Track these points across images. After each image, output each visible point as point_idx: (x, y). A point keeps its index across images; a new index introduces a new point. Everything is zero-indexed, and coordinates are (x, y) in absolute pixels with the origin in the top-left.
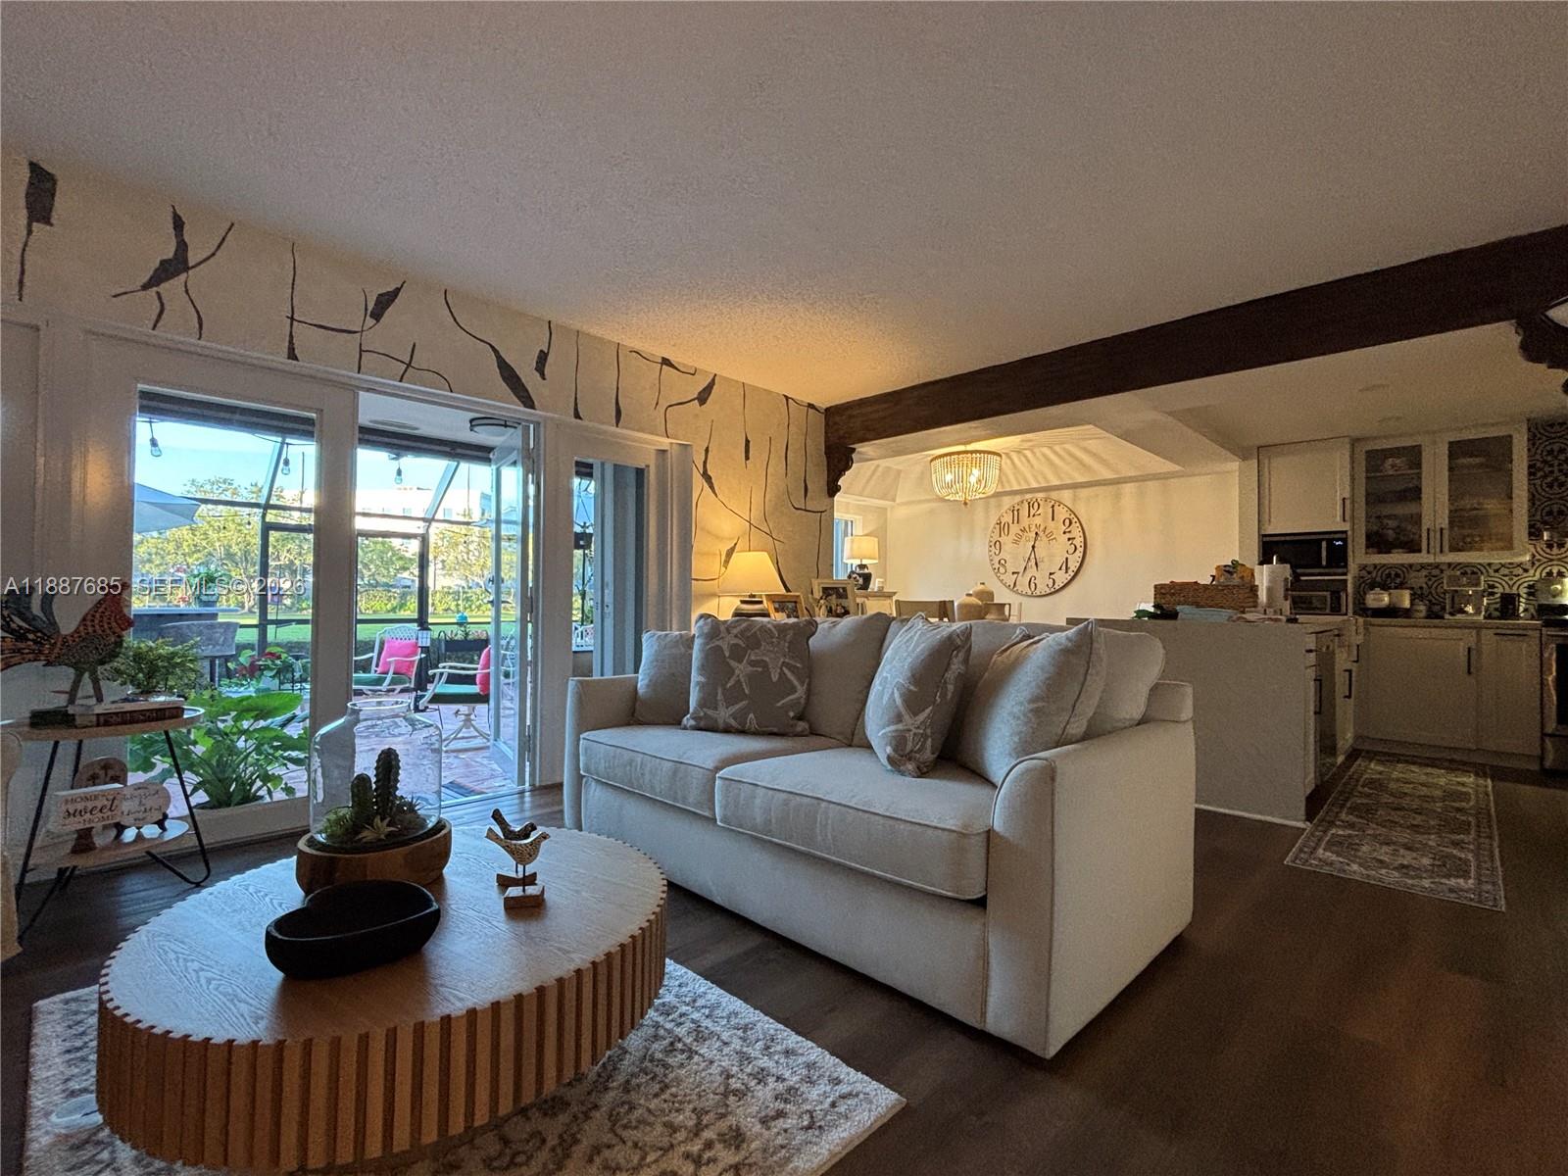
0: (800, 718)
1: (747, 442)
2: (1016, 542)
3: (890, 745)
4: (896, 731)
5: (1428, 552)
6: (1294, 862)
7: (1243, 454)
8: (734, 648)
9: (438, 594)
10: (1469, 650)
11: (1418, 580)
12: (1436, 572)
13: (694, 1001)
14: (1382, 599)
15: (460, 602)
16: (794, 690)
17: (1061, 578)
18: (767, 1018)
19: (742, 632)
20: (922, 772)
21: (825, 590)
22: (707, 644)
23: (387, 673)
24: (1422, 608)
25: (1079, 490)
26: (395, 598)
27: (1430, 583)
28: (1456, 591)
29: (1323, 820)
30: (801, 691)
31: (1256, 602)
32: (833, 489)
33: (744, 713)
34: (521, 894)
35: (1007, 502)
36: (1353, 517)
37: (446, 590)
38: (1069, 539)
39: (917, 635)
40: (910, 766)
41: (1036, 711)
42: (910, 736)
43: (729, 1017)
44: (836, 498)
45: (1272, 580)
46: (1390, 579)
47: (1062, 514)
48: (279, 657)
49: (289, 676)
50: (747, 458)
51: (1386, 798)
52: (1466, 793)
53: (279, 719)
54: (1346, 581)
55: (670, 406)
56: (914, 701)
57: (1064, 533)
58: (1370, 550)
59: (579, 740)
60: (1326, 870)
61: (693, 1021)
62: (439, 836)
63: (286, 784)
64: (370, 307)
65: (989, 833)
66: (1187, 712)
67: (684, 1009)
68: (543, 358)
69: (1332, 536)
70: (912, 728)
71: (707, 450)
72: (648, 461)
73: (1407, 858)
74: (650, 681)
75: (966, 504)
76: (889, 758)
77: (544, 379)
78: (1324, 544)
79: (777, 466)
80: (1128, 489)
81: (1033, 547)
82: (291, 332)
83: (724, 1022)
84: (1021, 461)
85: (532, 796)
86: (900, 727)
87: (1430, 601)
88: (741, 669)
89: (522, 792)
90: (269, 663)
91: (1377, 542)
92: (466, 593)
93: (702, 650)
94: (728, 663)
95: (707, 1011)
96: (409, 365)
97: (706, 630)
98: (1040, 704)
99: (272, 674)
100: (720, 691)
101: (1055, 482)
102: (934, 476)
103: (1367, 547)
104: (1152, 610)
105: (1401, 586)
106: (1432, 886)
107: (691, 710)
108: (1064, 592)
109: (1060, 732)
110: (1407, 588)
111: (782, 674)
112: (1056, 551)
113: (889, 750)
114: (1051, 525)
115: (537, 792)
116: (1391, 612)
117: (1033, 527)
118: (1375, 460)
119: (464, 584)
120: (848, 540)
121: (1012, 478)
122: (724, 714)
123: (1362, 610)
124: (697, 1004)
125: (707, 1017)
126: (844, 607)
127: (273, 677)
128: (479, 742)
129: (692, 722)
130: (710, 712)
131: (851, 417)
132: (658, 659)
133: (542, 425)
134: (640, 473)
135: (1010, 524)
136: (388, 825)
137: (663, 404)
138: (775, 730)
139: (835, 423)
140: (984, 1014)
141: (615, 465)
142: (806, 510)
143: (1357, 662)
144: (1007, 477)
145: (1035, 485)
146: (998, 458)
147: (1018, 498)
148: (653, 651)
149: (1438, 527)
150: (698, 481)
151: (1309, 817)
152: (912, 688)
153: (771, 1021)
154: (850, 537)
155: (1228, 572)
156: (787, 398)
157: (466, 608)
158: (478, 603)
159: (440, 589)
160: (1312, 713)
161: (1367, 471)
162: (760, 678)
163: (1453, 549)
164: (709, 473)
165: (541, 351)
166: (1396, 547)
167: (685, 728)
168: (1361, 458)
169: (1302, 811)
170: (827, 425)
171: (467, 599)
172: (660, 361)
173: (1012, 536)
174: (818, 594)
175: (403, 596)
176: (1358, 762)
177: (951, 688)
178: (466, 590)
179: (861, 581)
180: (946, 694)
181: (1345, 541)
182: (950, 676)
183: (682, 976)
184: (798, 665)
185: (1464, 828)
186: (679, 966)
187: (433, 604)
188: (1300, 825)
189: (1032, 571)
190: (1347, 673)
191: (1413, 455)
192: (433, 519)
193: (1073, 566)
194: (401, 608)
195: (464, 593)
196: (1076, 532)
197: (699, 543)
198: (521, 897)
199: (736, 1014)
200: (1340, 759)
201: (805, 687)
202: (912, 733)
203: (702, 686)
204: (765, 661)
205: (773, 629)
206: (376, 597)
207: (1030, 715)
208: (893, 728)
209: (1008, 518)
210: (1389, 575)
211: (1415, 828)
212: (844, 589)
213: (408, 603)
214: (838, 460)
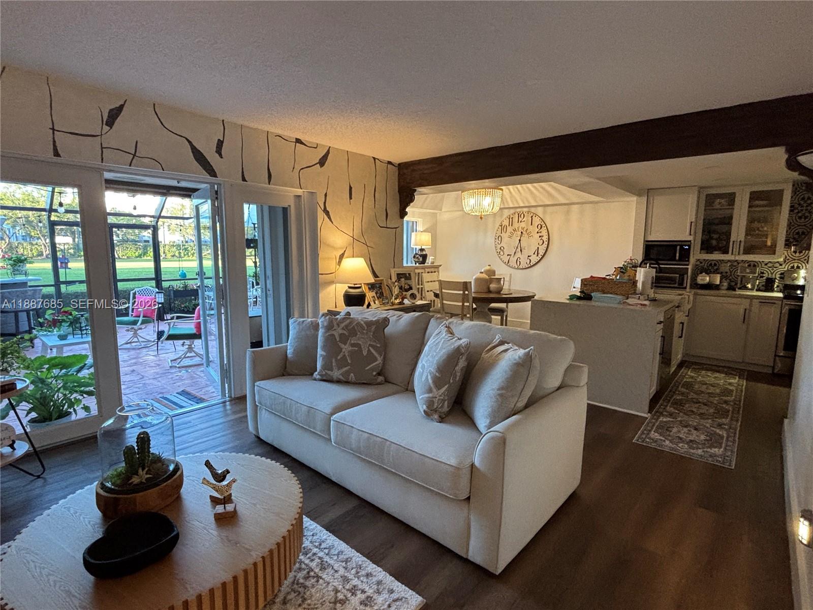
0: (379, 374)
1: (351, 188)
2: (510, 237)
3: (426, 405)
4: (429, 397)
5: (732, 254)
6: (638, 440)
7: (639, 194)
8: (341, 335)
9: (167, 246)
10: (745, 310)
11: (725, 268)
12: (735, 264)
13: (320, 545)
14: (704, 279)
15: (181, 251)
16: (376, 360)
17: (534, 259)
18: (358, 554)
19: (347, 326)
20: (442, 420)
21: (398, 274)
22: (326, 332)
23: (139, 317)
24: (725, 284)
25: (546, 208)
26: (140, 249)
27: (731, 270)
28: (744, 276)
29: (657, 412)
30: (380, 360)
31: (635, 290)
32: (403, 214)
33: (347, 373)
34: (223, 511)
35: (506, 213)
36: (695, 233)
37: (171, 244)
38: (540, 237)
39: (442, 342)
40: (436, 416)
41: (501, 395)
42: (436, 400)
43: (338, 555)
44: (405, 219)
45: (645, 277)
46: (711, 268)
47: (537, 221)
48: (71, 314)
49: (78, 325)
50: (351, 198)
51: (692, 395)
52: (732, 391)
53: (75, 368)
54: (688, 268)
55: (302, 169)
56: (438, 382)
57: (538, 233)
58: (702, 251)
59: (254, 386)
60: (653, 445)
61: (320, 558)
62: (175, 477)
63: (84, 405)
64: (105, 118)
65: (472, 465)
66: (584, 379)
67: (315, 550)
68: (220, 144)
69: (683, 243)
70: (437, 396)
71: (326, 195)
72: (290, 202)
73: (694, 435)
74: (294, 350)
75: (481, 218)
76: (424, 411)
77: (222, 158)
78: (678, 247)
79: (369, 201)
80: (575, 208)
81: (520, 240)
82: (54, 138)
83: (335, 558)
84: (514, 190)
85: (231, 405)
86: (431, 395)
87: (730, 280)
88: (346, 348)
89: (224, 402)
90: (65, 318)
91: (706, 247)
92: (185, 245)
93: (323, 336)
94: (338, 344)
95: (326, 551)
96: (134, 155)
97: (325, 324)
98: (503, 392)
99: (68, 325)
100: (334, 361)
101: (533, 204)
102: (463, 201)
103: (701, 249)
104: (579, 294)
105: (716, 272)
106: (703, 453)
107: (318, 370)
108: (536, 266)
109: (513, 406)
110: (718, 273)
111: (369, 350)
112: (532, 243)
113: (425, 407)
114: (530, 228)
115: (233, 402)
116: (709, 286)
117: (520, 229)
118: (710, 199)
119: (182, 239)
120: (413, 234)
121: (509, 200)
122: (336, 374)
123: (695, 285)
124: (322, 547)
125: (327, 554)
126: (409, 285)
127: (69, 326)
128: (197, 360)
129: (318, 377)
130: (329, 372)
131: (413, 170)
132: (298, 338)
133: (222, 185)
134: (285, 210)
135: (508, 225)
136: (146, 474)
137: (298, 168)
138: (365, 382)
139: (404, 174)
140: (468, 550)
141: (269, 206)
142: (387, 228)
143: (688, 316)
144: (506, 199)
145: (522, 205)
146: (501, 192)
147: (512, 211)
148: (295, 332)
149: (739, 240)
150: (321, 214)
151: (650, 411)
152: (437, 374)
153: (360, 555)
154: (415, 232)
155: (622, 272)
156: (374, 159)
157: (185, 255)
158: (192, 252)
159: (168, 243)
160: (658, 354)
161: (705, 207)
162: (356, 353)
163: (744, 253)
164: (328, 209)
165: (219, 140)
166: (716, 250)
167: (315, 380)
168: (703, 198)
169: (647, 409)
170: (399, 174)
171: (186, 249)
172: (295, 141)
173: (508, 233)
174: (394, 278)
175: (145, 248)
176: (683, 370)
177: (458, 374)
178: (184, 244)
179: (421, 259)
180: (456, 378)
181: (689, 246)
182: (458, 368)
183: (314, 529)
184: (378, 345)
185: (725, 413)
186: (312, 522)
187: (164, 253)
188: (645, 415)
189: (519, 255)
190: (681, 325)
191: (731, 198)
192: (160, 217)
193: (541, 252)
194: (144, 255)
195: (183, 245)
196: (544, 232)
197: (322, 253)
198: (224, 513)
199: (342, 552)
200: (673, 369)
201: (382, 357)
202: (437, 399)
203: (324, 358)
204: (360, 344)
205: (364, 325)
206: (128, 248)
207: (498, 397)
208: (427, 395)
209: (506, 223)
210: (711, 264)
211: (702, 415)
212: (409, 274)
213: (149, 252)
214: (406, 197)
